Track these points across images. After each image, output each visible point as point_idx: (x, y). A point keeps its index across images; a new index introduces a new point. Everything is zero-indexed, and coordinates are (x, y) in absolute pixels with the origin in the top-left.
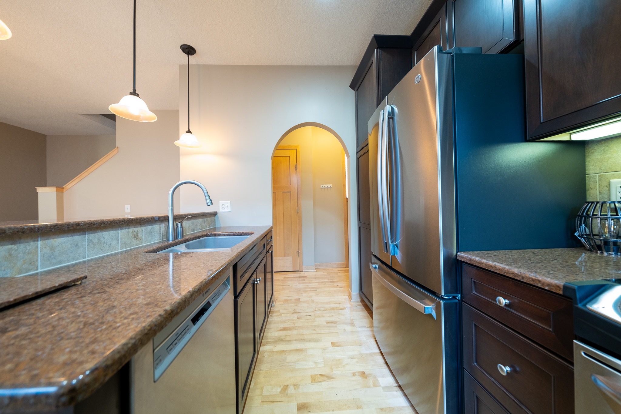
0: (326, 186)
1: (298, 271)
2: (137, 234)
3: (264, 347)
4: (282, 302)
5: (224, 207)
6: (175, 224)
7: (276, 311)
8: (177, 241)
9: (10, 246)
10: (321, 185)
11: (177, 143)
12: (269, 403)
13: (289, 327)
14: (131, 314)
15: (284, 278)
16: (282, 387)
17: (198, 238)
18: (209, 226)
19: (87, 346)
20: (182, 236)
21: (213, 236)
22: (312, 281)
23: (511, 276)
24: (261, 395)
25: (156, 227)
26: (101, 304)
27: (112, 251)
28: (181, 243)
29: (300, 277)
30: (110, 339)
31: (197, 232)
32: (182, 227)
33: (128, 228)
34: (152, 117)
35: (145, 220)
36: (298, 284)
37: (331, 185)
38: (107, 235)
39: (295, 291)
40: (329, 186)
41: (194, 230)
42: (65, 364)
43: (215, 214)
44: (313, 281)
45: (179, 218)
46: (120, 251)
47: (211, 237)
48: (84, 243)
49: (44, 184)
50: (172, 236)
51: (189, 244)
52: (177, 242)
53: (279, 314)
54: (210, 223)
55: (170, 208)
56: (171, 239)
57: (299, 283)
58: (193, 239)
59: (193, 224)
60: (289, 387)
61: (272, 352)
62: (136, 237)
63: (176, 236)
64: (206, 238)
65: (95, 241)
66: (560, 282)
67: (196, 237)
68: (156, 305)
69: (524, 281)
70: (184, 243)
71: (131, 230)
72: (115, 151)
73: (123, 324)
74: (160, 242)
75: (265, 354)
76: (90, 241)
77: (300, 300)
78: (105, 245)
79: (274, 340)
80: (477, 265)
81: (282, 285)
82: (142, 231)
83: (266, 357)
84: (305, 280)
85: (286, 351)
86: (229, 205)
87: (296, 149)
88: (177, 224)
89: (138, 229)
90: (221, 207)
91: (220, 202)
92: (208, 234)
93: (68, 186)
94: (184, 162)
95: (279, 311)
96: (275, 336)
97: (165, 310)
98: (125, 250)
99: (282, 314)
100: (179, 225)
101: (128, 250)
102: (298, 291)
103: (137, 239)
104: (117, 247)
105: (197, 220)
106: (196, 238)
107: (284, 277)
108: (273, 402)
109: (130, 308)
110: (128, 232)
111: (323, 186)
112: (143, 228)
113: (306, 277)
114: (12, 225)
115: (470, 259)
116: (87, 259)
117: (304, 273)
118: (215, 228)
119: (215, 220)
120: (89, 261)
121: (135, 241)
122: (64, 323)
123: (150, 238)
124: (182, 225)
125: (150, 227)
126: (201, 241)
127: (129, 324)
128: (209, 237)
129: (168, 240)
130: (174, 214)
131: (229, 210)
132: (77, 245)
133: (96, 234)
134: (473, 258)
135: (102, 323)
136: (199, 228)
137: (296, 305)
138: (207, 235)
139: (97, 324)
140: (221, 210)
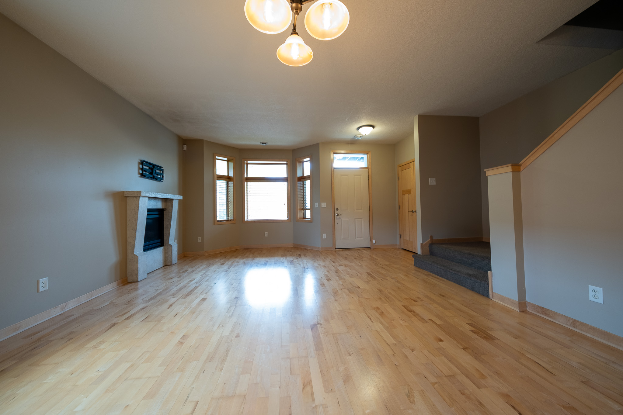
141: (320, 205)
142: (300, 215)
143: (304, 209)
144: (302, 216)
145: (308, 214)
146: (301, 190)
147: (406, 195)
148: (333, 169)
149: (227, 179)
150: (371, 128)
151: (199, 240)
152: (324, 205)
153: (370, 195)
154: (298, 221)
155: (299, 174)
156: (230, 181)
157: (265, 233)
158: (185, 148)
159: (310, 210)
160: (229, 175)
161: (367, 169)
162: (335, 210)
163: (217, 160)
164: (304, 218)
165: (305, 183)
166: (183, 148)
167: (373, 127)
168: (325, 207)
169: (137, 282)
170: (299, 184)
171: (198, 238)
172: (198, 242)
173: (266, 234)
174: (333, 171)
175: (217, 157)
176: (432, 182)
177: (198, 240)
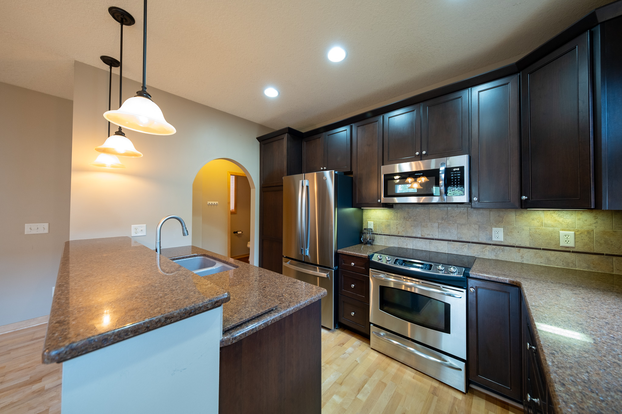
0: (213, 203)
5: (137, 231)
10: (208, 202)
23: (356, 255)
37: (217, 202)
40: (216, 203)
66: (367, 255)
69: (359, 256)
80: (345, 253)
86: (144, 229)
90: (133, 231)
91: (132, 225)
111: (211, 202)
115: (343, 252)
131: (144, 234)
134: (344, 251)
140: (133, 235)
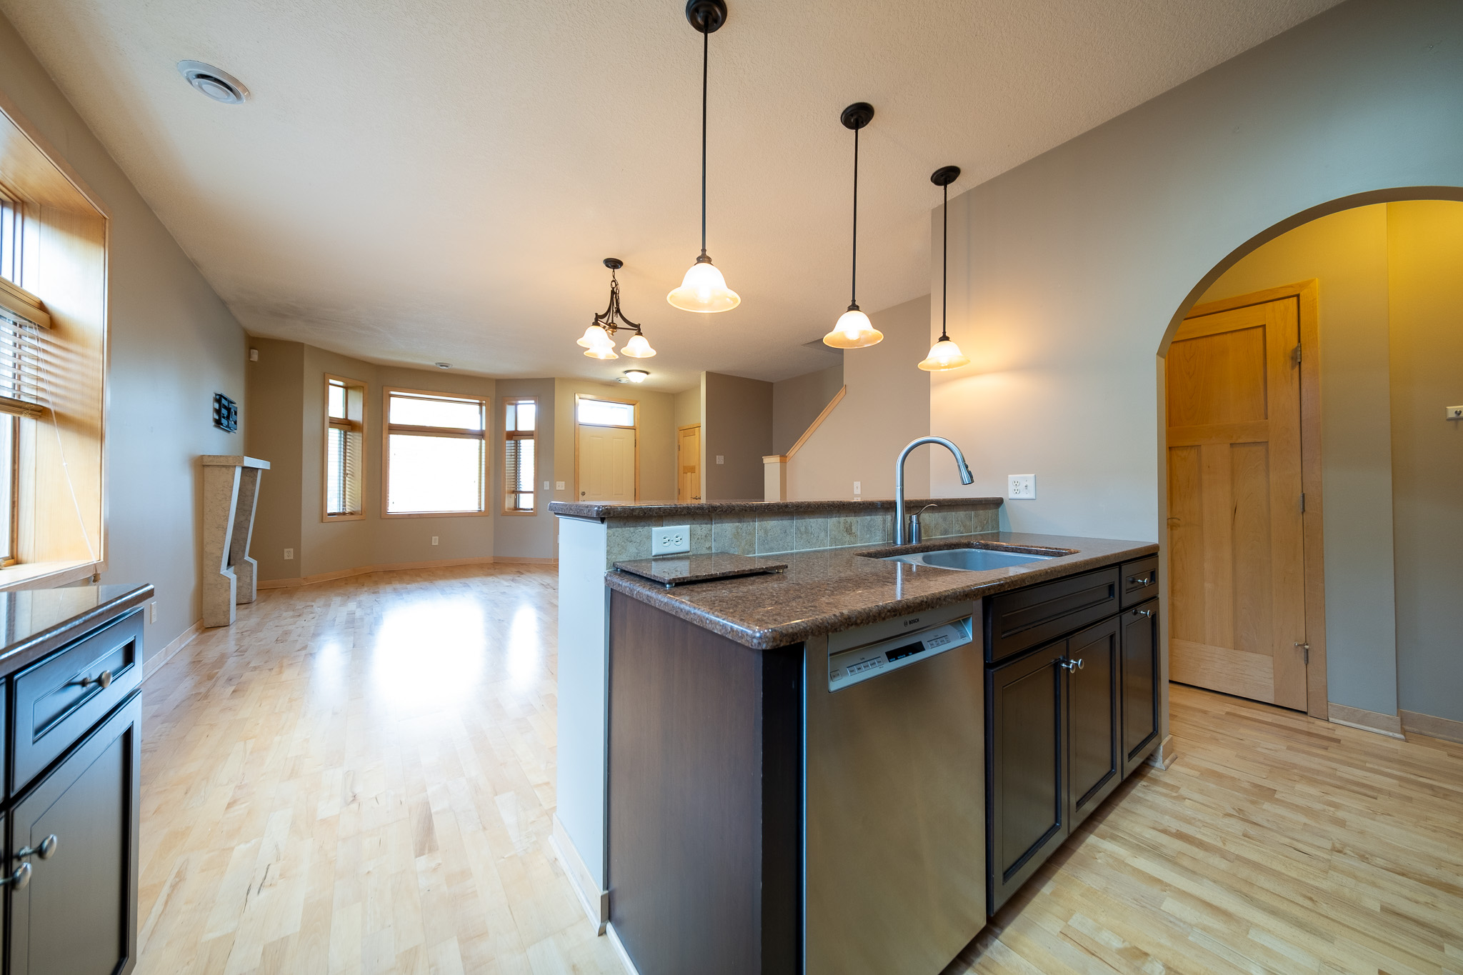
1: (1305, 713)
2: (851, 526)
3: (1102, 840)
4: (1199, 773)
5: (1018, 488)
6: (907, 517)
7: (1166, 785)
8: (907, 546)
9: (737, 524)
10: (1452, 409)
11: (922, 365)
12: (1080, 948)
13: (1201, 840)
14: (811, 606)
15: (1228, 713)
16: (1127, 945)
17: (950, 547)
18: (983, 528)
19: (773, 615)
20: (919, 539)
21: (981, 548)
22: (1366, 762)
24: (1066, 922)
25: (878, 519)
26: (792, 592)
27: (819, 547)
28: (915, 551)
29: (1309, 734)
30: (788, 617)
31: (953, 536)
32: (919, 523)
33: (839, 517)
34: (876, 335)
35: (861, 506)
36: (1285, 748)
38: (815, 523)
39: (1266, 765)
41: (946, 532)
42: (758, 620)
43: (997, 503)
44: (1368, 765)
45: (913, 507)
46: (829, 547)
47: (977, 550)
48: (792, 530)
49: (770, 454)
50: (901, 536)
51: (930, 556)
52: (908, 549)
53: (1175, 794)
54: (985, 522)
55: (899, 488)
56: (899, 542)
57: (1289, 748)
58: (940, 548)
59: (945, 519)
60: (1150, 959)
61: (1120, 864)
62: (849, 530)
63: (908, 538)
64: (966, 550)
65: (803, 529)
67: (945, 545)
68: (835, 607)
70: (922, 552)
71: (842, 519)
72: (842, 391)
73: (802, 611)
74: (884, 545)
75: (1098, 855)
76: (798, 529)
77: (1276, 796)
78: (812, 536)
79: (1136, 842)
81: (1212, 729)
82: (857, 522)
83: (1099, 861)
84: (1327, 749)
85: (1170, 885)
86: (1031, 484)
87: (1298, 296)
88: (911, 517)
89: (852, 519)
90: (1011, 488)
91: (1009, 476)
92: (973, 544)
93: (791, 453)
94: (938, 397)
95: (1179, 788)
96: (1143, 837)
97: (842, 614)
98: (834, 547)
99: (1185, 799)
100: (914, 517)
101: (838, 549)
102: (1277, 767)
103: (850, 534)
104: (825, 541)
105: (953, 513)
106: (946, 548)
107: (1228, 710)
108: (1093, 954)
109: (812, 602)
110: (839, 523)
112: (859, 519)
113: (1338, 741)
114: (739, 502)
116: (795, 551)
117: (1330, 726)
118: (998, 533)
119: (997, 515)
120: (797, 553)
121: (847, 538)
122: (763, 597)
123: (868, 536)
124: (918, 519)
125: (868, 518)
126: (956, 553)
127: (806, 612)
128: (974, 550)
129: (895, 542)
130: (905, 499)
131: (1031, 495)
132: (785, 532)
133: (803, 520)
135: (788, 606)
136: (957, 528)
137: (1253, 802)
138: (969, 545)
139: (784, 605)
140: (1012, 495)
141: (553, 486)
142: (509, 503)
143: (516, 492)
144: (512, 505)
145: (527, 502)
146: (511, 455)
147: (689, 474)
148: (577, 425)
149: (347, 425)
150: (645, 375)
151: (289, 554)
152: (561, 485)
153: (637, 471)
154: (505, 514)
155: (510, 427)
156: (352, 430)
157: (433, 537)
158: (255, 356)
159: (532, 495)
160: (349, 418)
161: (633, 428)
162: (580, 495)
163: (330, 386)
164: (516, 508)
165: (520, 443)
166: (250, 356)
167: (647, 373)
168: (563, 488)
169: (227, 625)
170: (509, 444)
171: (286, 550)
172: (286, 558)
173: (435, 541)
174: (577, 427)
175: (331, 381)
176: (720, 460)
177: (286, 554)
